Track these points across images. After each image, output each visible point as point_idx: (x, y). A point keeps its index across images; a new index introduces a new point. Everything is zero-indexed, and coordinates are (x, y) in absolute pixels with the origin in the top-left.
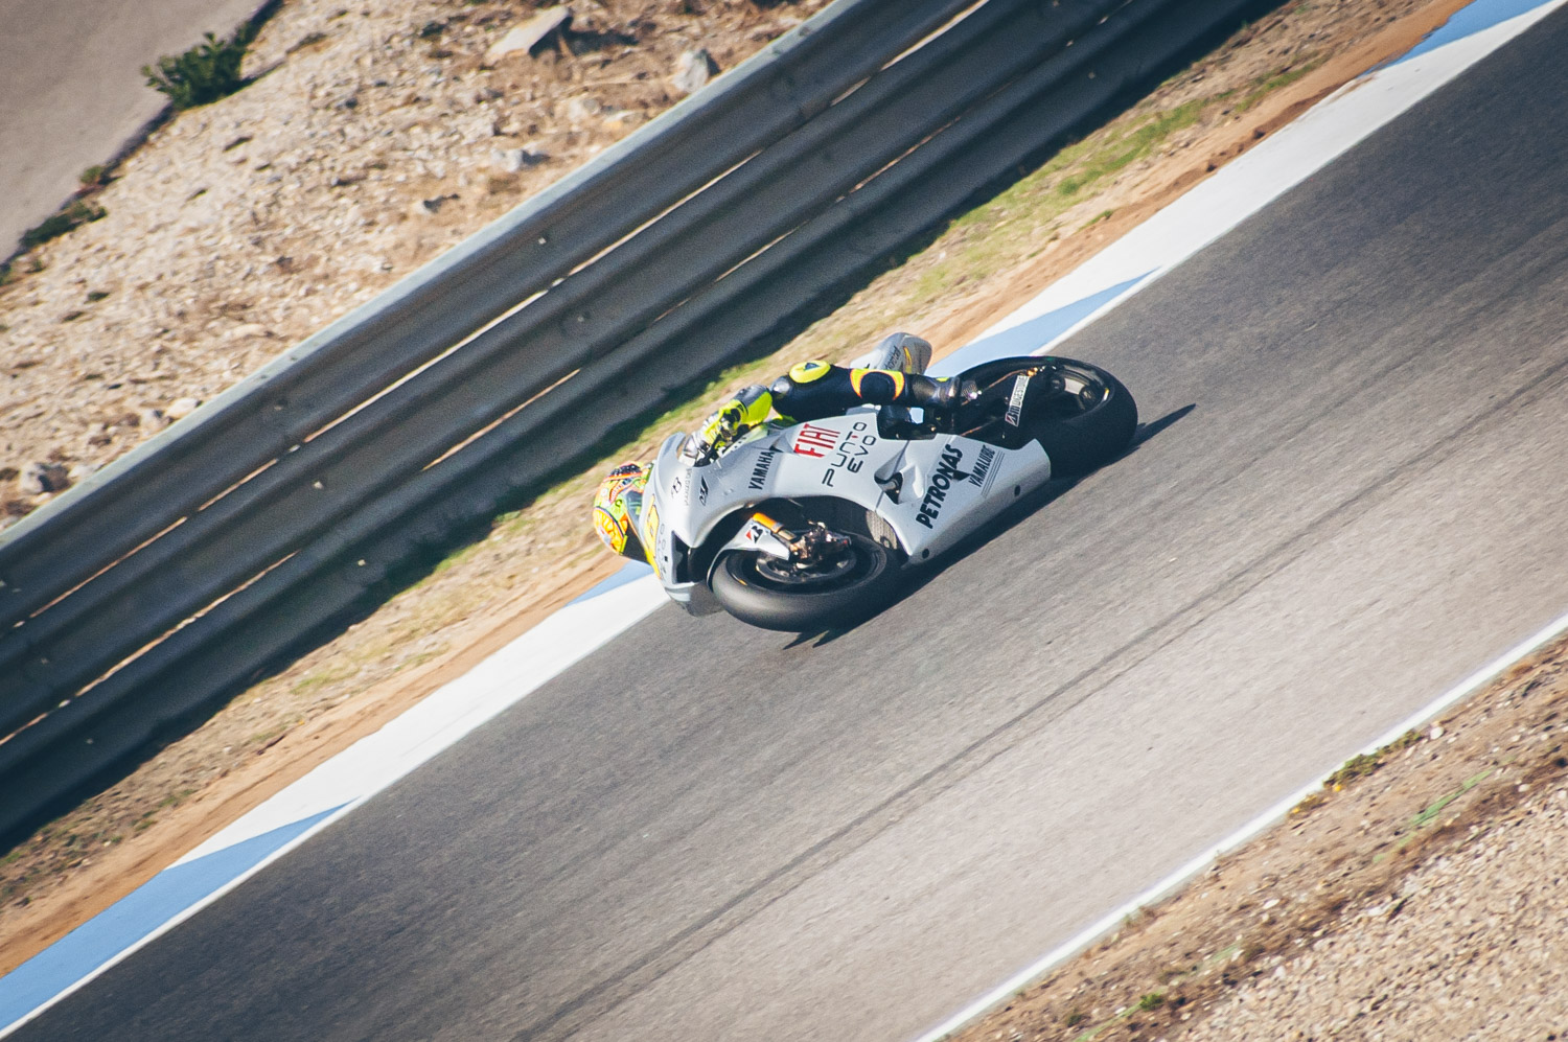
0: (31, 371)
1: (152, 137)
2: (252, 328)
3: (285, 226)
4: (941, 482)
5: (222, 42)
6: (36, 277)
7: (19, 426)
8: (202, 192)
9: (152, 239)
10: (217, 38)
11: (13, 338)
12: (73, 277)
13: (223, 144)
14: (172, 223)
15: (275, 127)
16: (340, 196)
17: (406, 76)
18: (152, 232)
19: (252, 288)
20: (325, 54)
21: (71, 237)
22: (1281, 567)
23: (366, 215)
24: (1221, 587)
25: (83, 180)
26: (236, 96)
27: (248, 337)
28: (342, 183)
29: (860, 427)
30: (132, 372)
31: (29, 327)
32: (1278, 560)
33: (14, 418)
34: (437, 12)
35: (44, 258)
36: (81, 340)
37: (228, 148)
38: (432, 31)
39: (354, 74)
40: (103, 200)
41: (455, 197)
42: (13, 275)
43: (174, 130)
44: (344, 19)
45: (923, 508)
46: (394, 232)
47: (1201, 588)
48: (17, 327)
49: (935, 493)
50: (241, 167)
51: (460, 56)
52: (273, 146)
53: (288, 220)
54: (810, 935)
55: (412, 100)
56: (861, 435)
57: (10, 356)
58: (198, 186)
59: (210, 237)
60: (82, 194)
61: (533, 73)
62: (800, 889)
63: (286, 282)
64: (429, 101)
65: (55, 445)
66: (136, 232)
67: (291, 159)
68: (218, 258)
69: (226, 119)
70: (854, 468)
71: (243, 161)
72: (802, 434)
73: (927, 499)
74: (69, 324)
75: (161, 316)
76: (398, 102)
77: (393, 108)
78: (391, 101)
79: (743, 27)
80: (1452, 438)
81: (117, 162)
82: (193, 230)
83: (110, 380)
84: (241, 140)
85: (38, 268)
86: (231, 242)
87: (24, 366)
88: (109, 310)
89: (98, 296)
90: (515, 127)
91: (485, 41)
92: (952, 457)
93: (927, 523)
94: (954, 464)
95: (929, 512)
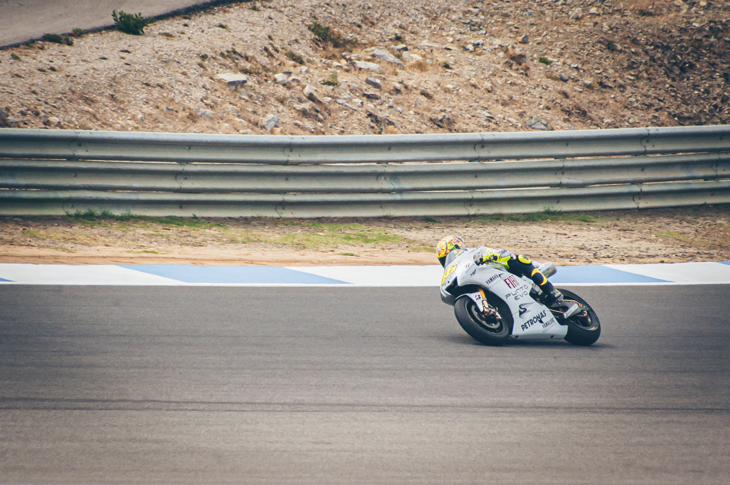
0: (18, 79)
1: (103, 32)
2: (91, 110)
3: (122, 86)
4: (535, 320)
5: (142, 18)
6: (40, 51)
7: (4, 92)
8: (105, 59)
9: (81, 63)
10: (141, 16)
11: (20, 65)
12: (50, 58)
13: (121, 49)
14: (90, 62)
15: (139, 54)
16: (144, 88)
17: (188, 65)
18: (82, 61)
19: (99, 98)
20: (169, 42)
21: (59, 46)
22: (314, 411)
23: (147, 99)
24: (294, 404)
25: (74, 31)
26: (135, 36)
27: (88, 112)
28: (147, 85)
29: (526, 287)
30: (47, 99)
31: (27, 64)
32: (315, 408)
33: (4, 89)
34: (210, 52)
35: (46, 47)
36: (39, 80)
37: (122, 51)
38: (204, 57)
39: (173, 54)
40: (75, 41)
41: (177, 112)
42: (34, 45)
43: (111, 34)
44: (182, 35)
45: (525, 324)
46: (151, 110)
47: (288, 400)
48: (24, 62)
49: (531, 322)
50: (122, 60)
51: (207, 70)
52: (135, 60)
53: (124, 85)
54: (103, 429)
55: (184, 74)
56: (525, 290)
57: (16, 69)
58: (105, 56)
59: (98, 75)
60: (71, 35)
61: (225, 90)
62: (112, 411)
63: (111, 103)
64: (189, 78)
65: (10, 105)
66: (78, 57)
67: (137, 67)
68: (96, 82)
69: (128, 41)
70: (516, 298)
71: (123, 58)
72: (510, 277)
73: (528, 322)
74: (39, 72)
75: (67, 88)
76: (180, 71)
77: (177, 72)
78: (178, 69)
79: (294, 118)
80: (388, 406)
81: (87, 32)
82: (94, 69)
83: (39, 97)
84: (127, 51)
85: (42, 48)
86: (103, 80)
87: (18, 76)
88: (53, 76)
89: (53, 69)
90: (208, 102)
91: (218, 70)
92: (543, 315)
93: (523, 329)
94: (542, 317)
95: (526, 326)
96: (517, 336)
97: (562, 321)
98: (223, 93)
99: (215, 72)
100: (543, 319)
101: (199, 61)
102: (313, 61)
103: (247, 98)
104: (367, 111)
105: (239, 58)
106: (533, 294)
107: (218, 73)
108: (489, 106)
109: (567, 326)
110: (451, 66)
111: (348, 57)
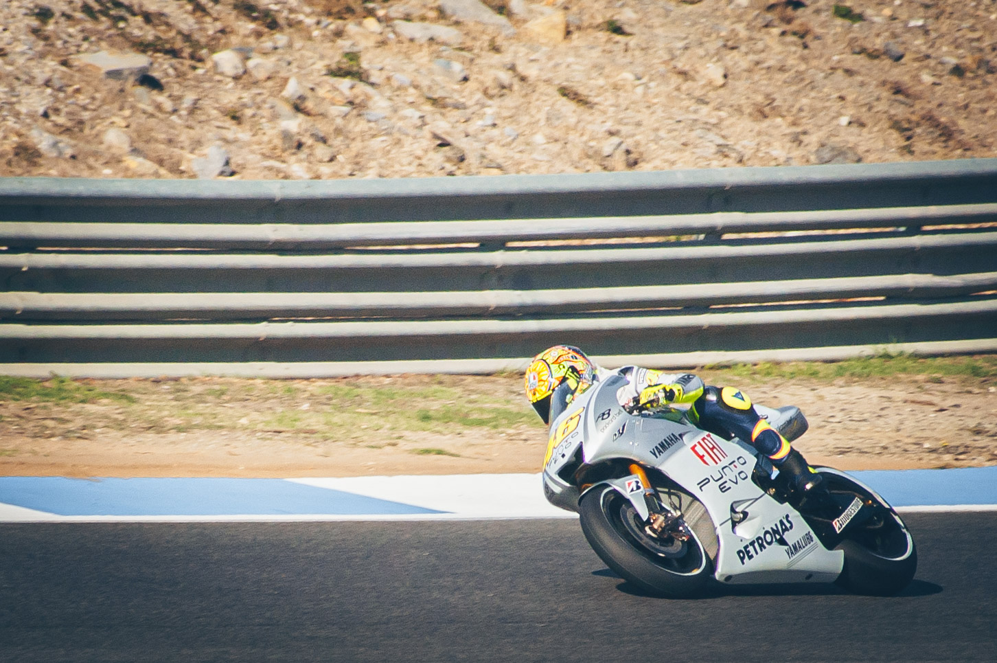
4: (768, 538)
29: (742, 461)
38: (45, 15)
45: (746, 547)
49: (760, 543)
51: (53, 44)
56: (741, 468)
61: (98, 90)
70: (723, 489)
72: (703, 439)
73: (752, 544)
79: (264, 155)
90: (61, 120)
91: (79, 46)
92: (785, 526)
93: (742, 559)
94: (784, 531)
95: (748, 552)
96: (729, 578)
97: (830, 540)
98: (93, 99)
99: (73, 49)
100: (786, 536)
101: (35, 23)
102: (300, 22)
103: (150, 109)
104: (436, 136)
105: (127, 15)
106: (761, 479)
107: (78, 52)
108: (721, 120)
109: (842, 551)
110: (627, 29)
111: (381, 13)
